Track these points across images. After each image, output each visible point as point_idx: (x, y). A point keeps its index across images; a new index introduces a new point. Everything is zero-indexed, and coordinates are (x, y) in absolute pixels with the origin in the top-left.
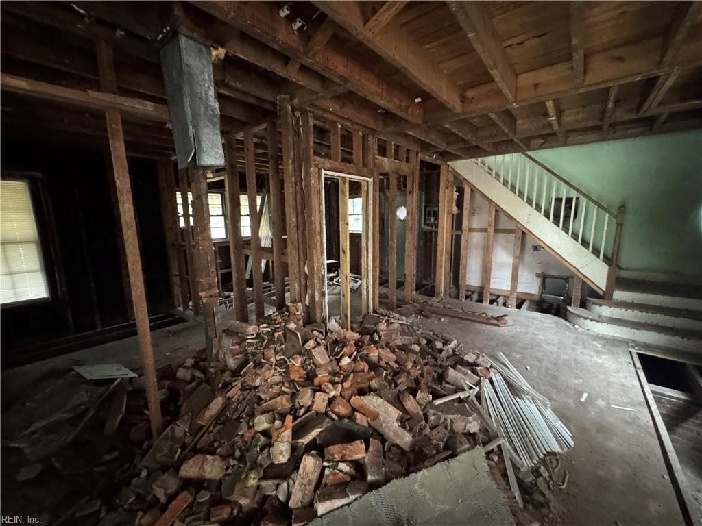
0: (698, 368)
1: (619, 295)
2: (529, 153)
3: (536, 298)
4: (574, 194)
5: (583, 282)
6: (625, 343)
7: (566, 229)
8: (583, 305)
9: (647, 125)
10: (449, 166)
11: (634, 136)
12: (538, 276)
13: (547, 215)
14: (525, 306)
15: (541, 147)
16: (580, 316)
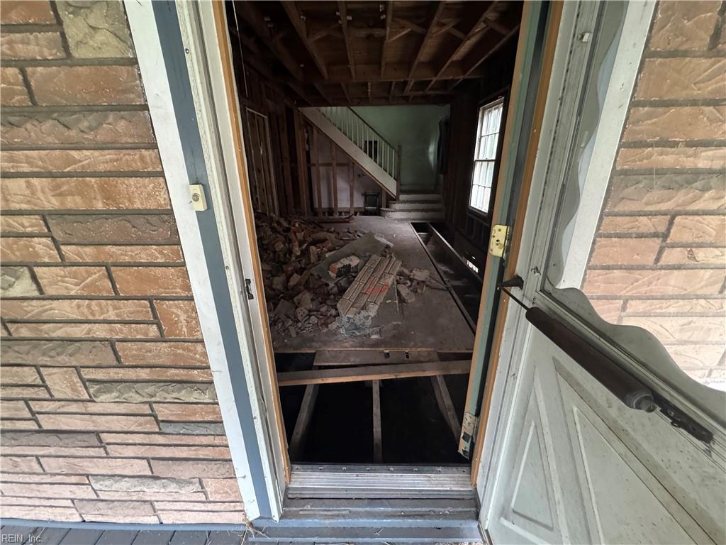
0: (431, 224)
1: (402, 197)
2: (352, 108)
3: (363, 210)
4: (378, 139)
5: (387, 193)
6: (406, 220)
7: (375, 161)
8: (387, 207)
9: (406, 100)
10: (299, 111)
11: (402, 104)
12: (362, 195)
13: (365, 152)
14: (358, 214)
15: (358, 104)
16: (387, 211)
